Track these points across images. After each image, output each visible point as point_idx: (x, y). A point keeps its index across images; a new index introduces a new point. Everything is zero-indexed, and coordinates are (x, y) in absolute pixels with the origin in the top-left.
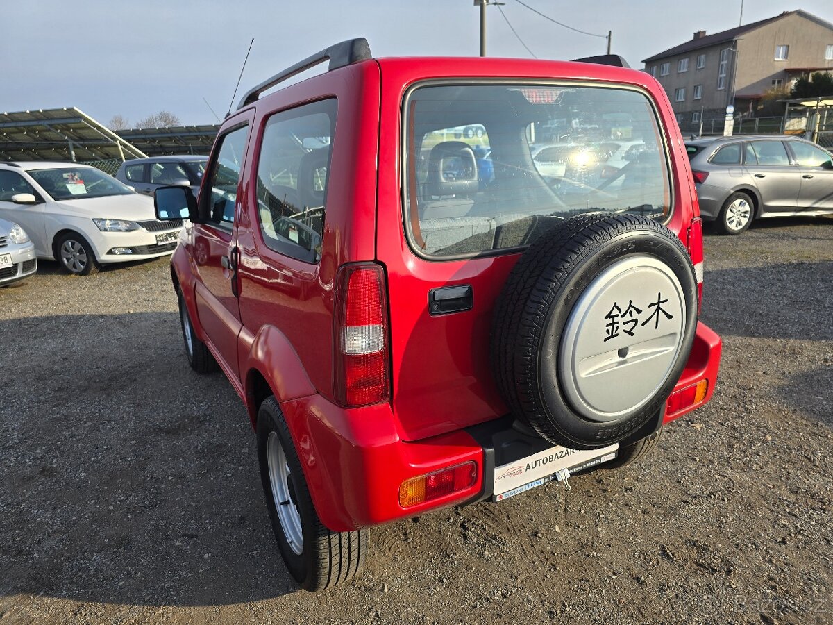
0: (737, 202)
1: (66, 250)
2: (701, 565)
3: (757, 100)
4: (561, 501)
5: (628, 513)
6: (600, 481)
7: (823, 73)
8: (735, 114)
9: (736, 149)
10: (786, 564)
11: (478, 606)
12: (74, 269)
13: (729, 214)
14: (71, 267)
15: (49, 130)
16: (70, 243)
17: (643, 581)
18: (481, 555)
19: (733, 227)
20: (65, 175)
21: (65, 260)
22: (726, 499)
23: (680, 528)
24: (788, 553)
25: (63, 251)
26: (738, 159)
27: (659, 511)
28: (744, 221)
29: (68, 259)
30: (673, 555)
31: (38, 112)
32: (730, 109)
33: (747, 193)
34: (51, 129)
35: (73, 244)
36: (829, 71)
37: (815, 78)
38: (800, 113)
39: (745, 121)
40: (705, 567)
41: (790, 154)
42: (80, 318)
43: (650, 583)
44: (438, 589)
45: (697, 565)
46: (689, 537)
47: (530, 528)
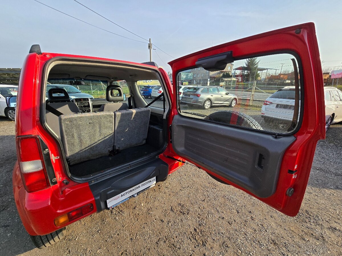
0: (207, 102)
1: (10, 113)
2: (181, 212)
3: (214, 78)
4: (146, 194)
5: (165, 196)
6: (159, 186)
7: (227, 72)
8: (210, 80)
9: (207, 89)
10: (204, 208)
11: (108, 241)
12: (13, 119)
13: (205, 105)
14: (12, 119)
15: (15, 75)
16: (11, 111)
17: (163, 221)
18: (115, 218)
19: (206, 107)
20: (10, 89)
21: (10, 117)
22: (192, 188)
23: (178, 199)
24: (205, 204)
25: (8, 114)
26: (207, 91)
27: (174, 194)
28: (209, 106)
29: (11, 116)
30: (174, 209)
31: (11, 69)
32: (209, 79)
33: (209, 99)
34: (16, 74)
35: (12, 111)
36: (229, 72)
37: (226, 73)
38: (223, 81)
39: (212, 82)
40: (182, 213)
41: (218, 91)
42: (7, 137)
43: (165, 222)
44: (96, 235)
45: (180, 212)
46: (180, 202)
47: (134, 206)
